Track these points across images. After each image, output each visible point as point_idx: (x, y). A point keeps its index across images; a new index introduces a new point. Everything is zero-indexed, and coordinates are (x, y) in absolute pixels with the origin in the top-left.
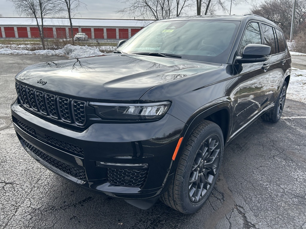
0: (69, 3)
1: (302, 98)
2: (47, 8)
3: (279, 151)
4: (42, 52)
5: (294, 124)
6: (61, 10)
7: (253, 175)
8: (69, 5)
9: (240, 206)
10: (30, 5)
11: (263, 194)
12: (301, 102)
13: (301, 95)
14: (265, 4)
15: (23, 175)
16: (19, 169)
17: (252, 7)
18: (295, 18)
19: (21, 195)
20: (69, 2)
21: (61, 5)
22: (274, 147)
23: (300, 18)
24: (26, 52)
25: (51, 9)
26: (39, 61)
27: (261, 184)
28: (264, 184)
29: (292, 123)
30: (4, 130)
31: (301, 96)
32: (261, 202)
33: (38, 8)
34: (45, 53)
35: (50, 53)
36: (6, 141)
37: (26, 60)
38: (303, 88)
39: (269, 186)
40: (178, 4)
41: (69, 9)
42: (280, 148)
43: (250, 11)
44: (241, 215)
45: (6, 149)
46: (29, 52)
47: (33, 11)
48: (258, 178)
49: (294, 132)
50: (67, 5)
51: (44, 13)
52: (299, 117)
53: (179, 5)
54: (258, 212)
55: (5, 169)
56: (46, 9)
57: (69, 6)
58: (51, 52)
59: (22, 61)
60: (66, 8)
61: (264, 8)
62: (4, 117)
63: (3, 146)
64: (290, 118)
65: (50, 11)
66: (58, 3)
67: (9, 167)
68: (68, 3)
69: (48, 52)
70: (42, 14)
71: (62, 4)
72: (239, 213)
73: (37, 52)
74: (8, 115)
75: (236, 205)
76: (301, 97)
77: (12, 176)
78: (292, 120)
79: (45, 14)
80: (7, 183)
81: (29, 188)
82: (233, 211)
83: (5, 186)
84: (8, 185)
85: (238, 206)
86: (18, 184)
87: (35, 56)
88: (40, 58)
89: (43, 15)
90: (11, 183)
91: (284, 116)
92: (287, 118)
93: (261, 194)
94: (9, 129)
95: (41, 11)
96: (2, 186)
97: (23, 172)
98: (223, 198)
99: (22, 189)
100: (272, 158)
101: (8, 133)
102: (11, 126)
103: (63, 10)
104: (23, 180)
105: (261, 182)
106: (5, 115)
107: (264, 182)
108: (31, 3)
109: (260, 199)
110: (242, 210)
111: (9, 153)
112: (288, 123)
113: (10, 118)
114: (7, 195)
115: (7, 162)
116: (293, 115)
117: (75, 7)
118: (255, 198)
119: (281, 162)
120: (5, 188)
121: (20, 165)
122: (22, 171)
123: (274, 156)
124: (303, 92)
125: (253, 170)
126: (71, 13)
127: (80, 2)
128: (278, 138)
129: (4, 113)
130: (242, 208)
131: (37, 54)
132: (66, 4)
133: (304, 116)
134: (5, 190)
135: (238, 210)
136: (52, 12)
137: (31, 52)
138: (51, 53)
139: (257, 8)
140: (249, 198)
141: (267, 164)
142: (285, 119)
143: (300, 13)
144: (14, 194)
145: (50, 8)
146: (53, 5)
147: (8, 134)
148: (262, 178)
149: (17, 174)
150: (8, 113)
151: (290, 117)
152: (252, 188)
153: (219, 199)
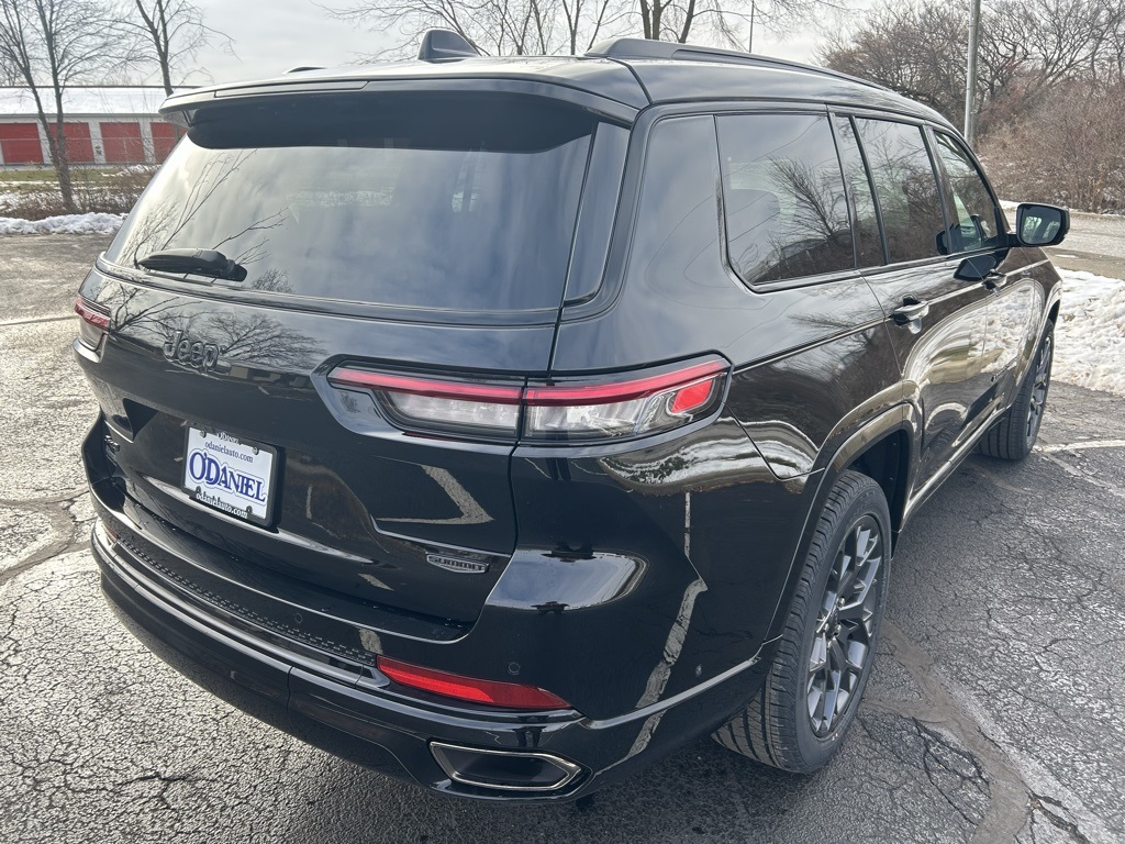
0: (165, 31)
1: (1079, 372)
2: (78, 50)
3: (1088, 578)
4: (73, 222)
5: (1091, 470)
6: (132, 58)
7: (1043, 675)
8: (162, 38)
9: (1048, 800)
10: (11, 43)
11: (1105, 745)
12: (1075, 385)
13: (1073, 359)
14: (867, 27)
15: (215, 739)
16: (189, 714)
17: (823, 42)
18: (975, 77)
19: (243, 825)
20: (161, 27)
21: (133, 39)
22: (1066, 563)
23: (993, 78)
24: (9, 225)
25: (92, 54)
26: (77, 261)
27: (1083, 710)
28: (1093, 709)
29: (1082, 467)
30: (61, 556)
31: (1073, 364)
32: (1109, 775)
33: (42, 52)
34: (87, 225)
35: (105, 225)
36: (90, 604)
37: (22, 257)
38: (1069, 334)
39: (1112, 714)
40: (573, 34)
41: (164, 56)
42: (1087, 566)
43: (817, 54)
44: (1065, 833)
45: (103, 638)
46: (21, 224)
47: (20, 65)
48: (1065, 685)
49: (1105, 501)
50: (157, 39)
51: (65, 72)
52: (1095, 444)
53: (577, 39)
54: (1117, 814)
55: (135, 719)
56: (70, 57)
57: (162, 43)
58: (108, 220)
59: (10, 262)
60: (153, 51)
61: (868, 42)
62: (36, 501)
63: (88, 626)
64: (1067, 448)
65: (87, 65)
66: (122, 33)
67: (147, 711)
68: (160, 32)
69: (98, 220)
70: (55, 74)
71: (136, 35)
72: (1058, 826)
73: (56, 224)
74: (50, 493)
75: (1034, 794)
76: (1075, 369)
77: (176, 747)
78: (1078, 455)
79: (71, 73)
80: (169, 781)
81: (261, 791)
82: (1033, 821)
83: (164, 790)
84: (176, 788)
85: (1040, 798)
86: (213, 781)
87: (50, 241)
88: (74, 248)
89: (59, 77)
90: (183, 778)
91: (1045, 443)
92: (1059, 449)
93: (1098, 748)
94: (77, 554)
95: (53, 63)
96: (153, 793)
97: (211, 726)
98: (980, 773)
99: (238, 797)
100: (1078, 607)
101: (81, 569)
102: (80, 540)
103: (142, 58)
104: (226, 761)
105: (1079, 701)
106: (37, 495)
107: (1090, 700)
108: (11, 33)
109: (1102, 764)
110: (1059, 812)
111: (122, 654)
112: (1069, 469)
113: (61, 504)
114: (186, 829)
115: (129, 691)
116: (1071, 436)
117: (187, 46)
118: (1085, 762)
119: (1111, 618)
120: (169, 800)
121: (185, 700)
122: (205, 722)
123: (1079, 600)
124: (1074, 351)
125: (1032, 656)
126: (170, 70)
127: (205, 30)
128: (1063, 528)
129: (28, 485)
130: (1058, 804)
131: (53, 229)
132: (151, 36)
133: (1109, 438)
134: (174, 810)
135: (1046, 813)
136: (95, 66)
137: (29, 225)
138: (110, 223)
139: (840, 44)
140: (1067, 766)
141: (1072, 629)
142: (1053, 454)
143: (989, 58)
144: (217, 822)
145: (87, 50)
146: (99, 41)
147: (85, 573)
148: (1075, 683)
149: (190, 738)
150: (44, 486)
151: (1067, 444)
152: (1061, 727)
153: (970, 778)
